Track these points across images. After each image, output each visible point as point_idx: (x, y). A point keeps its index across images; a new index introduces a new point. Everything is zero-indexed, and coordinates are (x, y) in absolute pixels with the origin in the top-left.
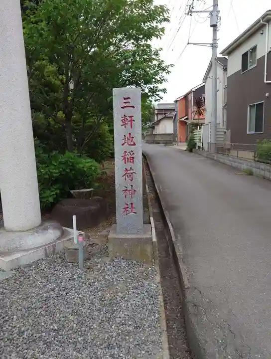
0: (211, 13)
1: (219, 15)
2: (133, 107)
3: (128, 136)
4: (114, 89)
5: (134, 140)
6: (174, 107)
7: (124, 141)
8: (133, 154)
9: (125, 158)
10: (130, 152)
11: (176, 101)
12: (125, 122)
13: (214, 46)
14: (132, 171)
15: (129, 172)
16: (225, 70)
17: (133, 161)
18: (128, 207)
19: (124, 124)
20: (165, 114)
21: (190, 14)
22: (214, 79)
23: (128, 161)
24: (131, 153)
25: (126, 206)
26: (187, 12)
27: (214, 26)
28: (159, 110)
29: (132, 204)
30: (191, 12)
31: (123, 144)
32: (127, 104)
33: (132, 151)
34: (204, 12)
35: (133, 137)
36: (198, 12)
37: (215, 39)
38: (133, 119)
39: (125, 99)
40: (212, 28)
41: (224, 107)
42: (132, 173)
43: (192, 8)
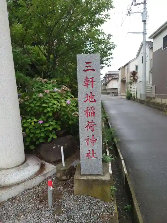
0: (142, 14)
1: (147, 14)
2: (94, 70)
3: (89, 94)
4: (77, 55)
5: (95, 98)
6: (118, 72)
7: (86, 98)
8: (94, 109)
9: (87, 113)
10: (91, 108)
11: (119, 69)
12: (87, 83)
13: (144, 33)
14: (93, 124)
15: (91, 124)
16: (151, 48)
17: (94, 115)
18: (90, 153)
19: (87, 85)
20: (113, 77)
21: (129, 14)
22: (144, 54)
23: (90, 115)
24: (93, 109)
25: (89, 152)
26: (127, 13)
27: (144, 21)
28: (109, 75)
29: (93, 150)
30: (130, 13)
31: (85, 101)
32: (89, 68)
33: (93, 107)
34: (138, 13)
35: (93, 96)
36: (134, 13)
37: (145, 29)
38: (93, 80)
39: (87, 63)
40: (143, 22)
41: (150, 72)
42: (93, 125)
43: (131, 10)
